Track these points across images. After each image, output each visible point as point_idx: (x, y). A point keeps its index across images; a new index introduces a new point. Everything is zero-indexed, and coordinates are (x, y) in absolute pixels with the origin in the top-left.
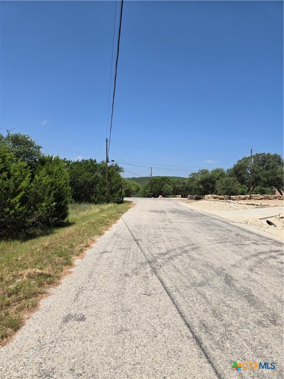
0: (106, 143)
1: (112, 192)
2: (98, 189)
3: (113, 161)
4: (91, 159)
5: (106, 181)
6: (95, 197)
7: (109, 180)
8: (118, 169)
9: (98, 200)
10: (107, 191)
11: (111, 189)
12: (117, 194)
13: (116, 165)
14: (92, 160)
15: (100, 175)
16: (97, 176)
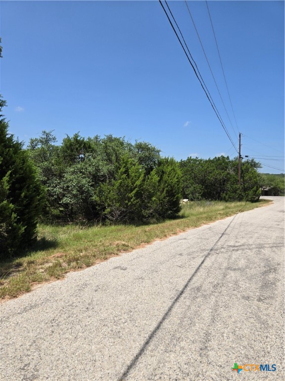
0: (239, 138)
1: (245, 190)
2: (229, 187)
3: (247, 156)
4: (222, 156)
5: (239, 178)
6: (226, 195)
7: (242, 177)
8: (254, 165)
9: (229, 198)
10: (239, 188)
11: (244, 186)
12: (251, 192)
13: (253, 160)
14: (224, 157)
15: (232, 172)
16: (228, 174)
